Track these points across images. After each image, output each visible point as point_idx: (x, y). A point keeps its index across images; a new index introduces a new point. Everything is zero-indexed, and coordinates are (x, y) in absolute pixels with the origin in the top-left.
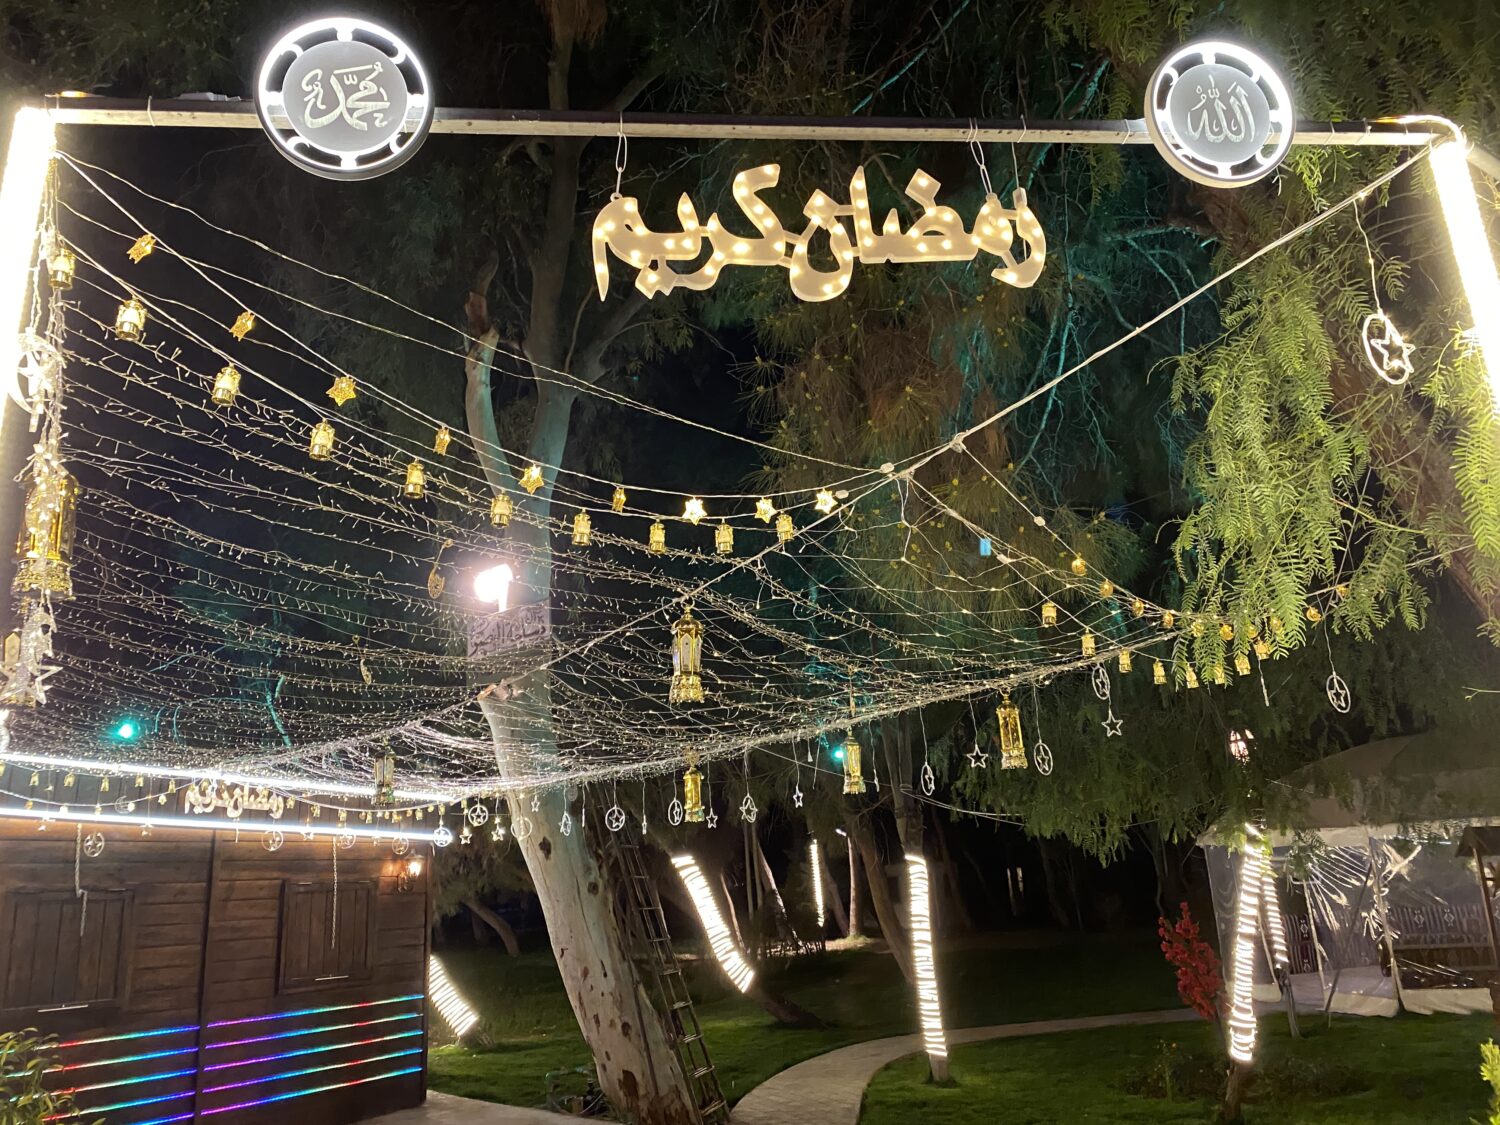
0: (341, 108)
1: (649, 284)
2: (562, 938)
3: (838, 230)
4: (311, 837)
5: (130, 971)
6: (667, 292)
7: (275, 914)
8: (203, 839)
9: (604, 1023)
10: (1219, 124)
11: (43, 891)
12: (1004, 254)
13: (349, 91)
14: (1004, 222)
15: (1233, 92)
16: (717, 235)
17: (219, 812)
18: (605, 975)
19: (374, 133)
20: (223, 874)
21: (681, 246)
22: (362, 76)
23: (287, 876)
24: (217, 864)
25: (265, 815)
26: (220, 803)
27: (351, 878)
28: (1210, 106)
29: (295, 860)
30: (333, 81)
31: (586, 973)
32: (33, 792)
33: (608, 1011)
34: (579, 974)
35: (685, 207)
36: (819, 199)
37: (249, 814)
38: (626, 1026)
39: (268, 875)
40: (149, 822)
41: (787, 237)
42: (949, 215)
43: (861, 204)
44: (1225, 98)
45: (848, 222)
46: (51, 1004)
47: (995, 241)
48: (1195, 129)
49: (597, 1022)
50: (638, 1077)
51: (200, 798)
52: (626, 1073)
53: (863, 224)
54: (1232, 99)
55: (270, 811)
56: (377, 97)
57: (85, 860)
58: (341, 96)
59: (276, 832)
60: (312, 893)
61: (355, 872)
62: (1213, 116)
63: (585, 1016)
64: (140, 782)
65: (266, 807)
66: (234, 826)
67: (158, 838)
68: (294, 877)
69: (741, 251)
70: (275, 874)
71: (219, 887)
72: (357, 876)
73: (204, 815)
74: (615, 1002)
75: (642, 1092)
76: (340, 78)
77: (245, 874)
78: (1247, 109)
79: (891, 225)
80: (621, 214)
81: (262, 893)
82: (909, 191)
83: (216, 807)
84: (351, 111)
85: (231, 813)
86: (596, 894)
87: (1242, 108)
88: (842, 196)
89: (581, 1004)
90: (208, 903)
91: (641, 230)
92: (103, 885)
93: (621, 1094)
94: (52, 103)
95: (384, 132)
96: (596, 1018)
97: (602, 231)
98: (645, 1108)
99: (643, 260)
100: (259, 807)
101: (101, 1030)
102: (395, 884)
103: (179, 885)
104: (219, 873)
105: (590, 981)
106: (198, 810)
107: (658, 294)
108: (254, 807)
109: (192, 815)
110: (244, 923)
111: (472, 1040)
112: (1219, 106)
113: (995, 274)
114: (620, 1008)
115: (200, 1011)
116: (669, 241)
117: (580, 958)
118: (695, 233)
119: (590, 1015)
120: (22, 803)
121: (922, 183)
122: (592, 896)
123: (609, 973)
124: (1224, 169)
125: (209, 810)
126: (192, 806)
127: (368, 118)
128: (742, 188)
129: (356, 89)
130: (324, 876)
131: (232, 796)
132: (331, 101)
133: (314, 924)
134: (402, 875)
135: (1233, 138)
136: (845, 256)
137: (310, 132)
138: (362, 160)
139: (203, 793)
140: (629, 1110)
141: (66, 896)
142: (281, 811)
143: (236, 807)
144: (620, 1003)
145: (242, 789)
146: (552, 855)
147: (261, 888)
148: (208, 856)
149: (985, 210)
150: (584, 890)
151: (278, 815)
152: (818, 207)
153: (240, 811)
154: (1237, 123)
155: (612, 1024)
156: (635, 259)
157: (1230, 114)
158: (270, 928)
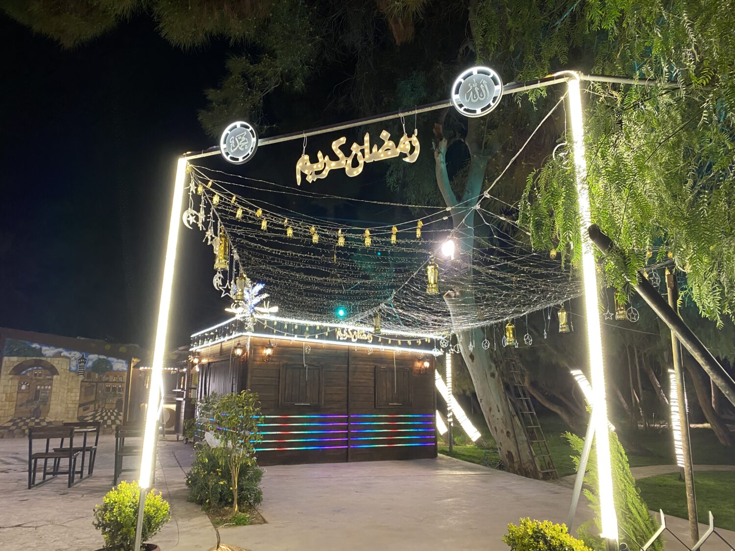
0: (238, 146)
1: (310, 179)
2: (481, 395)
3: (360, 154)
4: (383, 350)
5: (323, 393)
6: (315, 180)
7: (373, 378)
8: (345, 349)
9: (499, 431)
10: (476, 96)
11: (294, 365)
12: (407, 152)
13: (240, 140)
14: (407, 142)
15: (482, 83)
16: (328, 161)
17: (349, 340)
18: (499, 411)
19: (245, 151)
20: (353, 363)
21: (318, 167)
22: (242, 136)
23: (376, 364)
24: (350, 358)
25: (366, 341)
26: (349, 336)
27: (401, 367)
28: (473, 90)
29: (378, 359)
30: (236, 139)
31: (490, 409)
32: (287, 331)
33: (500, 426)
34: (488, 410)
35: (320, 155)
36: (355, 145)
37: (359, 341)
38: (508, 432)
39: (369, 363)
40: (325, 342)
41: (345, 159)
42: (391, 143)
43: (367, 144)
44: (479, 86)
45: (362, 151)
46: (299, 402)
47: (405, 149)
48: (467, 99)
49: (496, 430)
50: (514, 454)
51: (342, 334)
52: (509, 452)
53: (367, 151)
54: (482, 85)
55: (367, 340)
56: (245, 141)
57: (306, 355)
58: (238, 142)
59: (371, 348)
60: (386, 371)
61: (402, 365)
62: (474, 93)
63: (491, 427)
64: (318, 328)
65: (366, 338)
66: (354, 345)
67: (330, 349)
68: (379, 365)
69: (333, 165)
70: (372, 364)
71: (351, 367)
72: (404, 366)
73: (343, 341)
74: (503, 422)
75: (515, 460)
76: (237, 138)
77: (361, 363)
78: (487, 88)
79: (375, 149)
80: (304, 160)
81: (368, 370)
82: (381, 137)
83: (348, 338)
84: (240, 146)
85: (353, 340)
86: (494, 377)
87: (485, 89)
88: (361, 143)
89: (489, 422)
90: (348, 372)
91: (309, 164)
92: (312, 364)
93: (507, 460)
94: (184, 156)
95: (248, 150)
96: (495, 428)
97: (299, 166)
98: (517, 468)
99: (309, 172)
100: (363, 338)
101: (315, 413)
102: (420, 370)
103: (338, 365)
104: (352, 362)
105: (492, 413)
106: (341, 339)
107: (313, 181)
108: (361, 338)
109: (339, 340)
110: (362, 381)
111: (478, 443)
112: (476, 89)
113: (404, 159)
114: (506, 425)
115: (348, 411)
116: (315, 166)
117: (488, 403)
118: (322, 162)
119: (493, 427)
120: (283, 335)
121: (385, 134)
122: (492, 378)
123: (501, 410)
124: (479, 111)
125: (345, 339)
126: (339, 337)
127: (244, 147)
128: (335, 146)
129: (241, 140)
130: (390, 366)
131: (353, 334)
132: (236, 144)
133: (388, 383)
134: (423, 367)
135: (480, 99)
136: (361, 162)
137: (232, 154)
138: (244, 158)
139: (343, 333)
140: (510, 467)
141: (301, 366)
142: (371, 340)
143: (355, 338)
144: (505, 423)
145: (357, 331)
146: (475, 361)
147: (367, 368)
148: (347, 355)
149: (402, 139)
150: (489, 376)
151: (370, 341)
152: (355, 148)
153: (356, 339)
154: (483, 94)
155: (502, 431)
156: (306, 172)
157: (480, 91)
158: (372, 384)
